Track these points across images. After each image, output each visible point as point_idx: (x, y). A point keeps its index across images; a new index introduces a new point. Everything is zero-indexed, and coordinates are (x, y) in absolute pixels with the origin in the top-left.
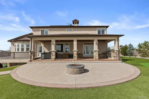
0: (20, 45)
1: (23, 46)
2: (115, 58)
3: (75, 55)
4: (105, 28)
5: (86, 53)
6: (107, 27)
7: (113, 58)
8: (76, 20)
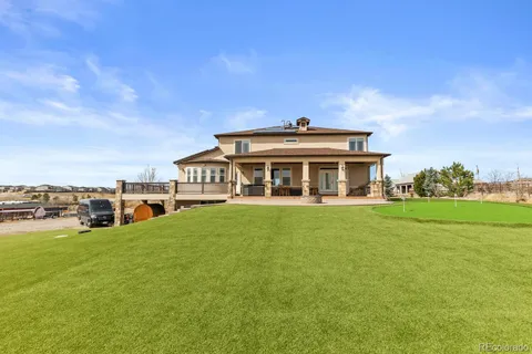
0: (199, 170)
1: (204, 172)
2: (377, 194)
3: (306, 188)
4: (364, 137)
5: (324, 187)
6: (369, 134)
7: (372, 195)
8: (303, 119)
